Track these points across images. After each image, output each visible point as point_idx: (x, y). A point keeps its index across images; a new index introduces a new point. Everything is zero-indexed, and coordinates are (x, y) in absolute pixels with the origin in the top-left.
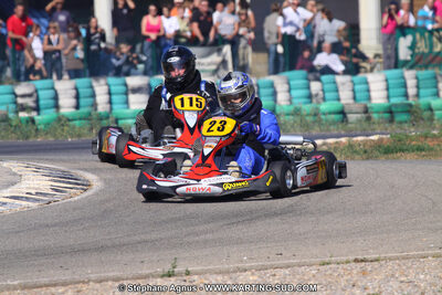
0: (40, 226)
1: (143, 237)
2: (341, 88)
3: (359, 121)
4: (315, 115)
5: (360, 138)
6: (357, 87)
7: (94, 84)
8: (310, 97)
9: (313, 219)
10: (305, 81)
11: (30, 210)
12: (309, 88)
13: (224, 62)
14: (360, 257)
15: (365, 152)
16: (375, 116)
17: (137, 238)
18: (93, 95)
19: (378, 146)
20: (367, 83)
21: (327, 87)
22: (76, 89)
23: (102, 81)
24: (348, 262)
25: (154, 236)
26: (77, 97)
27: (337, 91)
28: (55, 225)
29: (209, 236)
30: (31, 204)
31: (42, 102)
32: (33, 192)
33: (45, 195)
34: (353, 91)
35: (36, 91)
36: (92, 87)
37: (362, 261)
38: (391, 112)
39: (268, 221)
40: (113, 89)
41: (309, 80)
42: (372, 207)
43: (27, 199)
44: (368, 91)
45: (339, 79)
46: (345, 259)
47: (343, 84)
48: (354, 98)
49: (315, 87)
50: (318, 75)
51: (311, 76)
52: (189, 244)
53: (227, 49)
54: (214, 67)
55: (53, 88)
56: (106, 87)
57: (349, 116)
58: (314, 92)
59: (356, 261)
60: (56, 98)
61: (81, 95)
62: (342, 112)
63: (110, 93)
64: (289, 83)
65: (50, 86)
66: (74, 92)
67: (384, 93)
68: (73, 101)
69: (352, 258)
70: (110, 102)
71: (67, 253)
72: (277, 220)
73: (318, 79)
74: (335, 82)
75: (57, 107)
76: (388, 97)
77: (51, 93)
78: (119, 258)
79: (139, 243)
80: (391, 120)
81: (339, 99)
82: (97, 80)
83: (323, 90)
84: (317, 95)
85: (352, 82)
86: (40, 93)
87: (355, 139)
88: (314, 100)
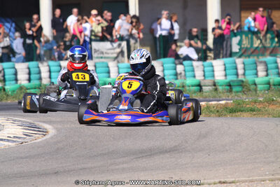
0: (17, 158)
1: (83, 165)
2: (196, 69)
3: (211, 91)
4: (183, 87)
5: (213, 103)
6: (206, 69)
7: (40, 65)
8: (176, 74)
9: (190, 155)
10: (173, 65)
11: (10, 148)
12: (175, 69)
13: (122, 52)
14: (223, 180)
15: (218, 111)
16: (220, 88)
17: (80, 167)
18: (40, 73)
19: (225, 107)
20: (212, 66)
21: (187, 68)
22: (29, 68)
23: (45, 64)
24: (215, 184)
25: (89, 165)
26: (29, 74)
27: (193, 71)
28: (26, 158)
29: (125, 166)
30: (10, 144)
31: (6, 77)
32: (12, 136)
33: (19, 138)
34: (204, 71)
35: (3, 69)
36: (38, 67)
37: (224, 183)
38: (230, 86)
39: (161, 156)
40: (52, 69)
41: (176, 64)
42: (227, 148)
43: (8, 141)
44: (213, 71)
45: (195, 63)
46: (212, 181)
47: (197, 67)
48: (204, 76)
49: (180, 68)
50: (181, 61)
51: (177, 62)
52: (112, 170)
53: (124, 44)
54: (115, 55)
55: (14, 68)
56: (48, 68)
57: (203, 88)
58: (179, 72)
59: (220, 182)
60: (16, 74)
61: (32, 72)
62: (199, 85)
63: (50, 72)
64: (163, 66)
65: (12, 66)
66: (27, 70)
67: (223, 73)
68: (27, 76)
69: (217, 181)
70: (50, 77)
71: (35, 176)
72: (167, 155)
73: (181, 64)
74: (192, 66)
75: (16, 80)
76: (226, 75)
77: (13, 71)
78: (69, 179)
79: (81, 169)
80: (231, 91)
81: (194, 77)
82: (42, 63)
83: (184, 71)
84: (181, 74)
85: (203, 65)
86: (6, 71)
87: (210, 103)
88: (179, 77)
